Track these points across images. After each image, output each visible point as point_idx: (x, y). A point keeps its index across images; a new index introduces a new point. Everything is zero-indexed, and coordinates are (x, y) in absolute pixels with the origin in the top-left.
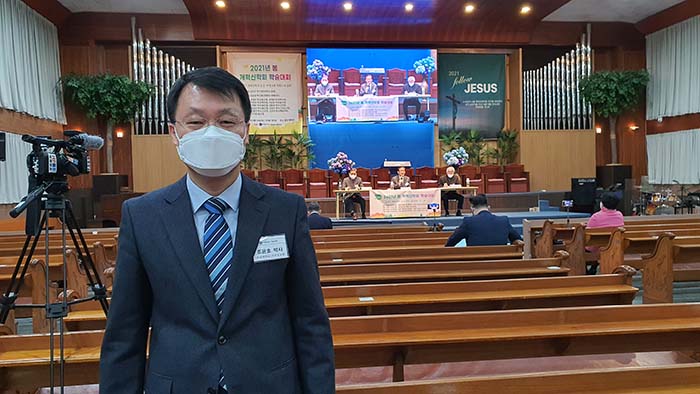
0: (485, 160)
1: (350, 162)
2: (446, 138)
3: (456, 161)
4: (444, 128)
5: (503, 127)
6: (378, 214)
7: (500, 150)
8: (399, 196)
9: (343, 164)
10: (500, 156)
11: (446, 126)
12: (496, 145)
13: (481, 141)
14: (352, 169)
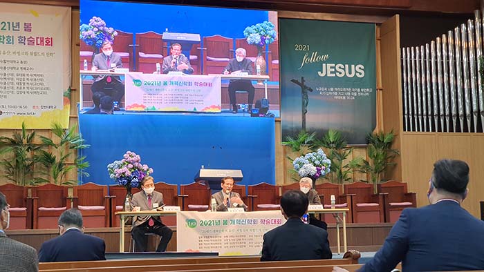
0: (349, 175)
1: (145, 167)
2: (293, 142)
3: (313, 170)
4: (290, 126)
5: (374, 128)
7: (371, 162)
8: (225, 222)
9: (133, 170)
10: (372, 170)
11: (292, 124)
12: (365, 153)
13: (344, 148)
14: (147, 178)
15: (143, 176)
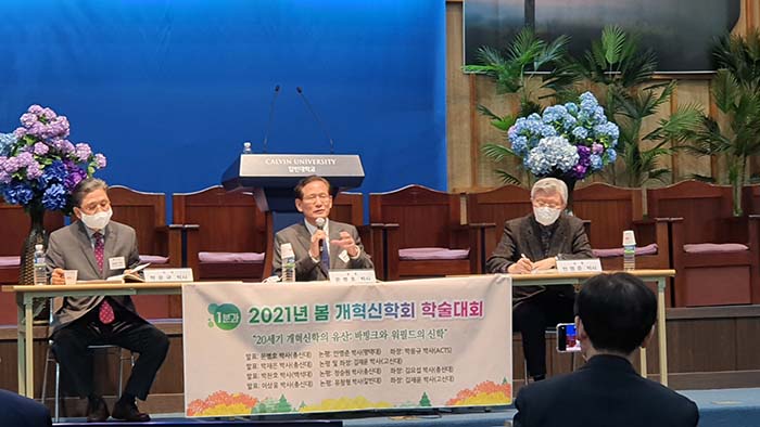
0: (662, 162)
1: (83, 151)
2: (498, 64)
3: (569, 154)
4: (488, 17)
6: (222, 397)
7: (723, 121)
8: (322, 314)
9: (48, 162)
10: (728, 146)
11: (497, 12)
12: (706, 96)
13: (646, 81)
14: (89, 185)
15: (77, 179)
